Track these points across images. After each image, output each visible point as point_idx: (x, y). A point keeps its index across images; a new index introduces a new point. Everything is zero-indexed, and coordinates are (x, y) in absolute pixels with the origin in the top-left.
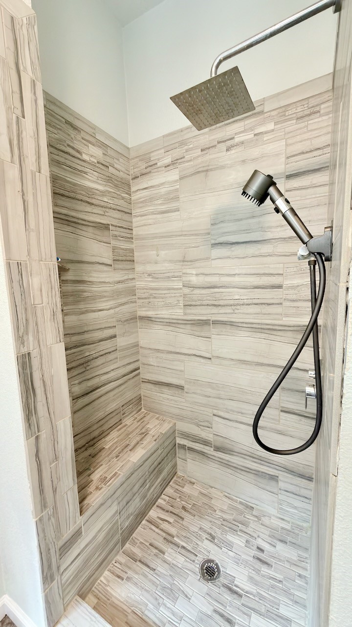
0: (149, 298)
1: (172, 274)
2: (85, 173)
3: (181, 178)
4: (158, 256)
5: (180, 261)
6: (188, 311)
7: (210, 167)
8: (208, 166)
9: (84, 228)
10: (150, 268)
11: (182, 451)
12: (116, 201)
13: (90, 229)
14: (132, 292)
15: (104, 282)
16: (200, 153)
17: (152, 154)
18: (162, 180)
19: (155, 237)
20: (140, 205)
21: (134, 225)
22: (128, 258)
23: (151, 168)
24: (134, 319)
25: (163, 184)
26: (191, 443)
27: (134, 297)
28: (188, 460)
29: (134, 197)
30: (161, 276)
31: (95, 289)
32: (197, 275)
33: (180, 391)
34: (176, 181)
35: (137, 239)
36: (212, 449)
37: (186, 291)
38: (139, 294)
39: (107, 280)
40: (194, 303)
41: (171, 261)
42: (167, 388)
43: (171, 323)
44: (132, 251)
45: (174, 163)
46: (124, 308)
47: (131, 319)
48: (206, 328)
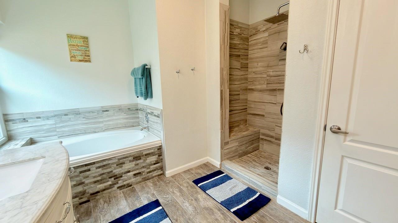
0: (253, 81)
1: (263, 72)
2: (234, 39)
3: (269, 36)
4: (258, 65)
5: (266, 67)
6: (268, 86)
7: (281, 31)
8: (280, 30)
9: (233, 57)
10: (254, 70)
11: (262, 141)
12: (243, 46)
13: (235, 57)
14: (246, 79)
15: (237, 75)
16: (277, 26)
17: (258, 27)
18: (262, 36)
19: (257, 58)
20: (252, 46)
21: (249, 53)
22: (246, 66)
23: (257, 32)
24: (247, 90)
25: (261, 38)
26: (266, 137)
27: (247, 81)
28: (264, 144)
29: (250, 43)
30: (258, 73)
31: (234, 77)
32: (273, 72)
33: (263, 117)
34: (267, 36)
35: (250, 59)
36: (274, 139)
37: (268, 78)
38: (249, 80)
39: (238, 74)
40: (271, 82)
41: (263, 67)
42: (257, 116)
43: (261, 91)
44: (248, 64)
45: (266, 30)
46: (243, 85)
47: (246, 89)
48: (275, 92)
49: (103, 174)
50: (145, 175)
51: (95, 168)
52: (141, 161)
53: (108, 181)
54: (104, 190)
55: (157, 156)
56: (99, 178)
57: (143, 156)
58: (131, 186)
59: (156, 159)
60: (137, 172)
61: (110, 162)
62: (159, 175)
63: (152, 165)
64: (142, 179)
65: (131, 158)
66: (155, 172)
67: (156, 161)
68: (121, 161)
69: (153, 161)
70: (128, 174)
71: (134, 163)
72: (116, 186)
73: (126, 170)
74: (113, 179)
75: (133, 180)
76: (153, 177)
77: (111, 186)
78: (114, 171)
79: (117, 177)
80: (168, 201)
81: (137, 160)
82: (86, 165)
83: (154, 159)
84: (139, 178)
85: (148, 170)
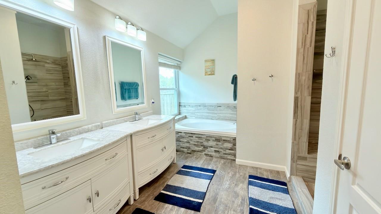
49: (198, 142)
50: (222, 154)
51: (195, 137)
52: (220, 143)
53: (200, 147)
54: (198, 151)
55: (232, 145)
56: (196, 143)
57: (221, 140)
58: (212, 157)
59: (231, 147)
60: (217, 150)
61: (202, 136)
62: (232, 160)
63: (227, 149)
64: (220, 156)
65: (214, 139)
66: (229, 156)
67: (231, 148)
68: (208, 138)
69: (229, 147)
70: (211, 148)
71: (215, 142)
72: (204, 153)
73: (210, 145)
74: (203, 147)
75: (214, 154)
76: (228, 159)
77: (201, 151)
78: (204, 143)
79: (205, 147)
80: (220, 175)
81: (217, 141)
82: (192, 133)
83: (229, 145)
84: (217, 155)
85: (224, 152)
